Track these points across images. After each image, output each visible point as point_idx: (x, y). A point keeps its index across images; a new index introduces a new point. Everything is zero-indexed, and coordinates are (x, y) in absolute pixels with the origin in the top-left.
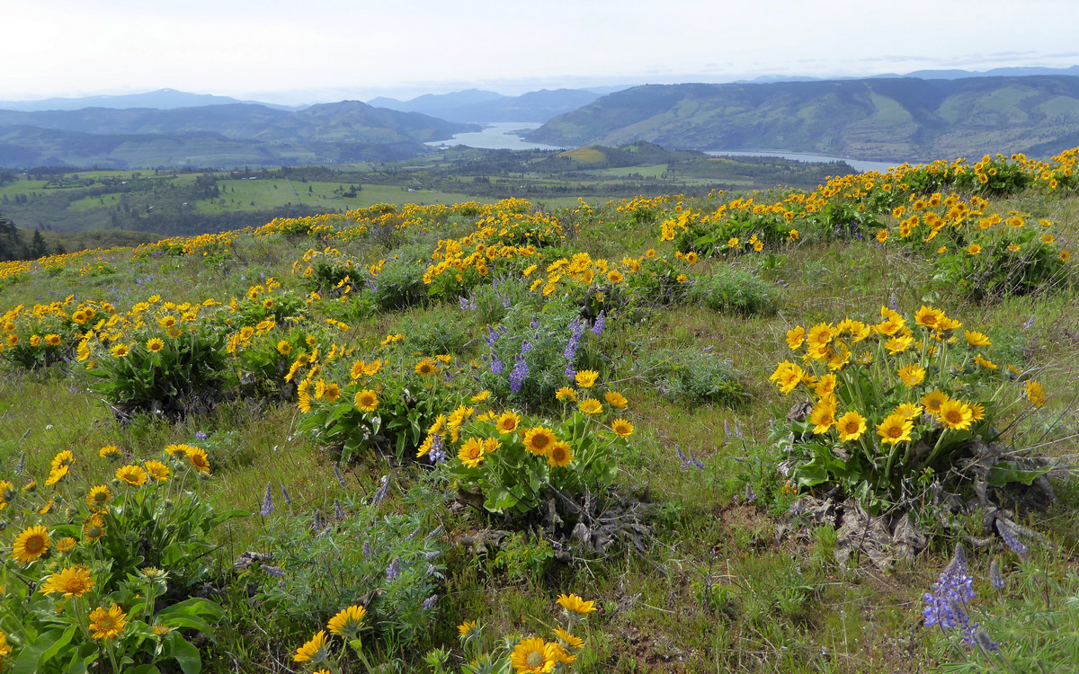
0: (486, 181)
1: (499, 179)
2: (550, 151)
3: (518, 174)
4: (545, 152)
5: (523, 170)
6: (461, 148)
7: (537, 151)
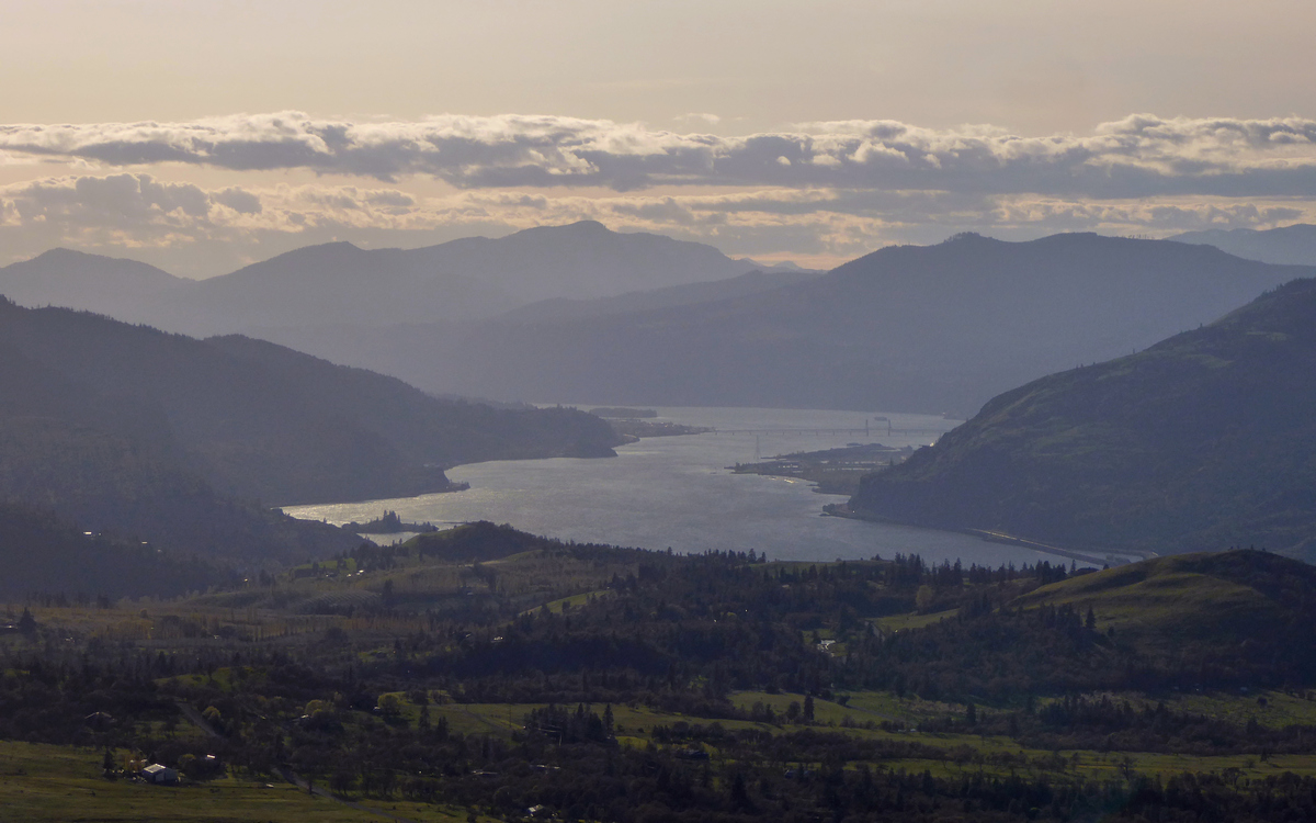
0: (597, 731)
1: (670, 720)
2: (980, 575)
3: (780, 702)
4: (950, 576)
5: (813, 679)
6: (482, 538)
7: (907, 572)
